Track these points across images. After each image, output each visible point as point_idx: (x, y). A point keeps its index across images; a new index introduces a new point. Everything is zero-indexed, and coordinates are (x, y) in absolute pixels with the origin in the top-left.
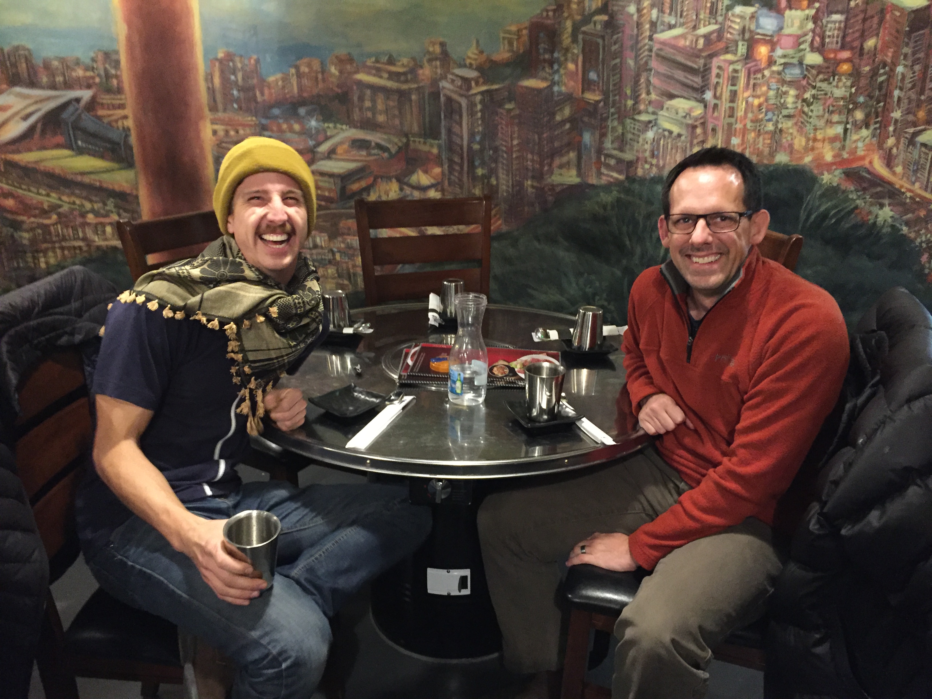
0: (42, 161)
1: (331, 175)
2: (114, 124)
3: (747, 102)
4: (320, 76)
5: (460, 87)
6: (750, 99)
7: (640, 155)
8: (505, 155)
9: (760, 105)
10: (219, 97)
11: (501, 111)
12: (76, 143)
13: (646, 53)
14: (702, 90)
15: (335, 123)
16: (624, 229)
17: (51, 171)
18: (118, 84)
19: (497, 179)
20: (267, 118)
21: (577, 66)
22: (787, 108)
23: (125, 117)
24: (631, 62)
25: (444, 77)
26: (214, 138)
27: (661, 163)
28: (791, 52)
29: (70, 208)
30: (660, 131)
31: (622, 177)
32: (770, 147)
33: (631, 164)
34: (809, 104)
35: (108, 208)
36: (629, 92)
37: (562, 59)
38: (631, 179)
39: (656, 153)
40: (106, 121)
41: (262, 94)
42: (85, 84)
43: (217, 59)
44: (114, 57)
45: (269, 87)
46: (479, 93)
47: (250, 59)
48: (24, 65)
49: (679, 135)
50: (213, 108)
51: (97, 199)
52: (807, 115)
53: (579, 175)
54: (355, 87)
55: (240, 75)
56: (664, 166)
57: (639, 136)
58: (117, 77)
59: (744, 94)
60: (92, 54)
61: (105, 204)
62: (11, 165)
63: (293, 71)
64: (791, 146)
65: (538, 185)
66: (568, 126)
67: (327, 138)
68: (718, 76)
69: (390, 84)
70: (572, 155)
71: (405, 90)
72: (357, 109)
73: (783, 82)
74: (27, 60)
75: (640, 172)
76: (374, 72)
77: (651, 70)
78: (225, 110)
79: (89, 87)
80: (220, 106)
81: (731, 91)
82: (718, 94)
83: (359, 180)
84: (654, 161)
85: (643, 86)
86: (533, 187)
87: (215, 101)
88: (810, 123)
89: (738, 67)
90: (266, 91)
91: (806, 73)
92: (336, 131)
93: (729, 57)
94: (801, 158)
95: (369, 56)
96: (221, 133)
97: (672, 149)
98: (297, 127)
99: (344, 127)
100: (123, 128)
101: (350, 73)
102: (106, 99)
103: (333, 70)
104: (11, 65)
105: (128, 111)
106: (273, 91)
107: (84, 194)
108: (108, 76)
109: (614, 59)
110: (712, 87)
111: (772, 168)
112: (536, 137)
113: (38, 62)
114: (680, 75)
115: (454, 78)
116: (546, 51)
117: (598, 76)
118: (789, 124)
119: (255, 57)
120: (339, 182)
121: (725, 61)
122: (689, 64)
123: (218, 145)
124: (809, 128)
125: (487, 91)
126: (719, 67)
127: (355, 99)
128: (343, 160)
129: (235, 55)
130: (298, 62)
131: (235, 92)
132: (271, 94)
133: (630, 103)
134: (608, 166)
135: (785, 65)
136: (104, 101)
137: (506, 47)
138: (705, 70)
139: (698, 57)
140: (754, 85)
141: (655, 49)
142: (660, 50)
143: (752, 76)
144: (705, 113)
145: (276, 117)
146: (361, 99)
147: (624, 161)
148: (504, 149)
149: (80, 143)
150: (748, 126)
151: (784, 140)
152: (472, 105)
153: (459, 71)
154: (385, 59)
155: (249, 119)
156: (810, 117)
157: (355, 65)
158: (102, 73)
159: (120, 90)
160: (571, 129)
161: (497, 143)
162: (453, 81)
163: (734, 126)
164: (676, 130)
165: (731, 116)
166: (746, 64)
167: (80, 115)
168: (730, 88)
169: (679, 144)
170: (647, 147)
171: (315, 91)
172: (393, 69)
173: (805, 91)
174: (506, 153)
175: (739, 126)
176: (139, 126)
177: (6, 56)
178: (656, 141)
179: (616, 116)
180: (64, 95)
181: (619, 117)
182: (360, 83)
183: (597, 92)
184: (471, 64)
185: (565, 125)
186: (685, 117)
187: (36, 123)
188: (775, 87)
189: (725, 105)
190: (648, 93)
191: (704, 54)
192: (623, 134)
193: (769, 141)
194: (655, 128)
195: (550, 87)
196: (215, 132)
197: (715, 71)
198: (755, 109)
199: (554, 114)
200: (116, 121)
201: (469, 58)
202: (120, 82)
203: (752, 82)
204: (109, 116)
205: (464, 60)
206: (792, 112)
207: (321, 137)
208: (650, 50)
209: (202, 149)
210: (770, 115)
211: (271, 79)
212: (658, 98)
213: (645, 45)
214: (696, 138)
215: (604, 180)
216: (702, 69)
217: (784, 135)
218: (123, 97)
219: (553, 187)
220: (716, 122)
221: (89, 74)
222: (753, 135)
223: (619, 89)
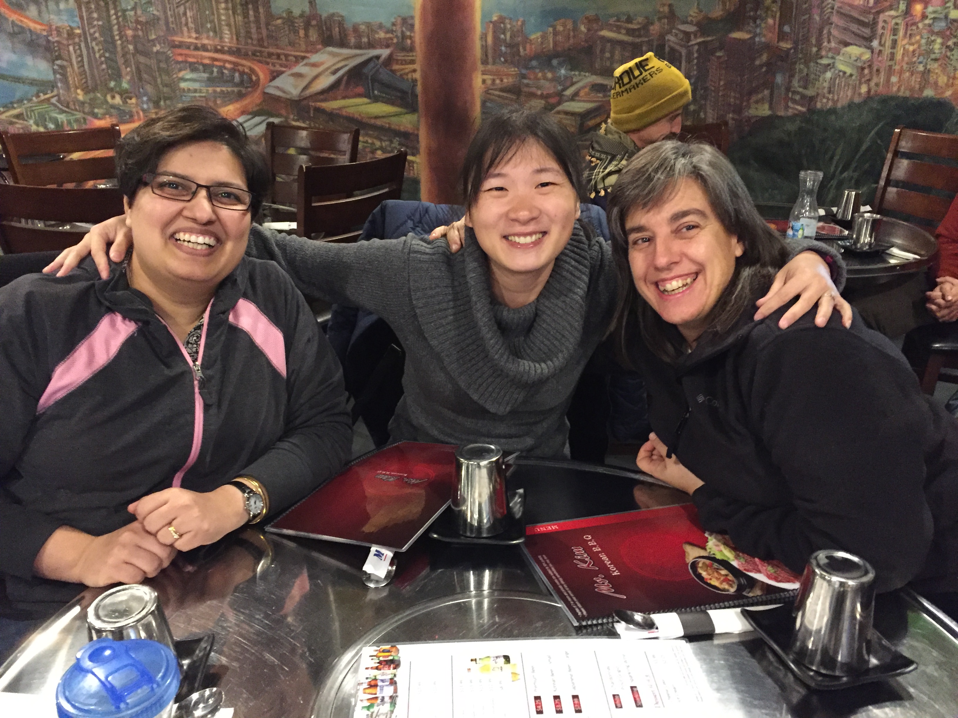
0: (344, 107)
1: (573, 114)
2: (405, 77)
3: (904, 48)
4: (572, 34)
5: (682, 40)
6: (907, 46)
7: (820, 91)
8: (713, 94)
9: (914, 51)
10: (490, 52)
11: (713, 58)
12: (373, 93)
13: (830, 10)
14: (869, 39)
15: (580, 72)
16: (803, 152)
17: (351, 115)
18: (411, 43)
19: (705, 113)
20: (527, 68)
21: (775, 21)
22: (934, 53)
23: (414, 71)
24: (817, 18)
25: (669, 32)
26: (483, 86)
27: (836, 98)
28: (939, 8)
29: (363, 146)
30: (837, 72)
31: (804, 109)
32: (920, 84)
33: (812, 99)
34: (951, 50)
35: (393, 145)
36: (814, 42)
37: (764, 15)
38: (812, 111)
39: (832, 89)
40: (398, 74)
41: (525, 50)
42: (385, 44)
43: (491, 22)
44: (410, 22)
45: (531, 44)
46: (695, 44)
47: (518, 21)
48: (337, 29)
49: (851, 75)
50: (485, 62)
51: (385, 138)
52: (949, 58)
53: (771, 108)
54: (598, 42)
55: (508, 35)
56: (838, 100)
57: (819, 76)
58: (411, 38)
59: (902, 42)
60: (393, 20)
61: (391, 142)
62: (318, 110)
63: (551, 29)
64: (936, 83)
65: (738, 117)
66: (764, 69)
67: (573, 84)
68: (883, 28)
69: (626, 38)
70: (766, 92)
71: (638, 43)
72: (599, 59)
73: (932, 33)
74: (341, 24)
75: (819, 105)
76: (615, 29)
77: (832, 24)
78: (494, 63)
79: (387, 46)
80: (490, 60)
81: (893, 40)
82: (883, 42)
83: (595, 117)
84: (830, 96)
85: (826, 36)
86: (733, 119)
87: (486, 55)
88: (951, 65)
89: (899, 21)
90: (528, 46)
91: (950, 25)
92: (580, 78)
93: (893, 13)
94: (943, 93)
95: (611, 16)
96: (489, 82)
97: (845, 85)
98: (549, 75)
99: (587, 74)
100: (412, 79)
101: (597, 31)
102: (400, 56)
103: (583, 28)
104: (327, 28)
105: (417, 66)
106: (533, 46)
107: (376, 134)
108: (404, 37)
109: (804, 15)
110: (878, 37)
111: (920, 101)
112: (739, 78)
113: (348, 26)
114: (854, 27)
115: (677, 32)
116: (751, 10)
117: (791, 30)
118: (936, 65)
119: (521, 19)
120: (578, 119)
121: (889, 16)
122: (862, 18)
123: (485, 91)
124: (950, 69)
125: (703, 42)
126: (885, 21)
127: (598, 52)
128: (584, 101)
129: (505, 18)
130: (555, 23)
131: (503, 48)
132: (531, 50)
133: (814, 49)
134: (795, 102)
135: (934, 19)
136: (399, 58)
137: (721, 7)
138: (874, 23)
139: (870, 13)
140: (910, 35)
141: (836, 7)
142: (841, 8)
143: (909, 28)
144: (872, 57)
145: (533, 68)
146: (603, 51)
147: (807, 96)
148: (713, 88)
149: (376, 92)
150: (905, 68)
151: (931, 79)
152: (689, 54)
153: (682, 27)
154: (624, 18)
155: (513, 69)
156: (951, 60)
157: (600, 24)
158: (399, 35)
159: (412, 49)
160: (767, 72)
161: (708, 85)
162: (676, 35)
163: (893, 68)
164: (849, 71)
165: (892, 59)
166: (905, 18)
167: (378, 70)
168: (892, 37)
169: (851, 82)
170: (826, 85)
171: (567, 45)
172: (630, 26)
173: (949, 40)
174: (714, 91)
175: (897, 67)
176: (425, 77)
177: (324, 23)
178: (833, 80)
179: (803, 61)
180: (368, 54)
181: (805, 61)
182: (603, 37)
183: (789, 42)
184: (692, 21)
185: (762, 68)
186: (856, 61)
187: (343, 76)
188: (926, 37)
189: (887, 51)
190: (829, 42)
191: (874, 11)
192: (807, 74)
193: (919, 80)
194: (833, 70)
195: (752, 38)
196: (484, 81)
197: (881, 24)
198: (910, 54)
199: (753, 60)
200: (407, 74)
201: (691, 16)
202: (413, 43)
203: (909, 32)
204: (403, 69)
205: (687, 17)
206: (938, 56)
207: (568, 84)
208: (833, 9)
209: (473, 95)
210: (921, 59)
211: (533, 37)
212: (836, 46)
213: (828, 4)
214: (864, 77)
215: (790, 112)
216: (871, 23)
217: (931, 75)
218: (414, 54)
219: (749, 119)
220: (880, 64)
221: (389, 35)
222: (907, 74)
223: (806, 39)
